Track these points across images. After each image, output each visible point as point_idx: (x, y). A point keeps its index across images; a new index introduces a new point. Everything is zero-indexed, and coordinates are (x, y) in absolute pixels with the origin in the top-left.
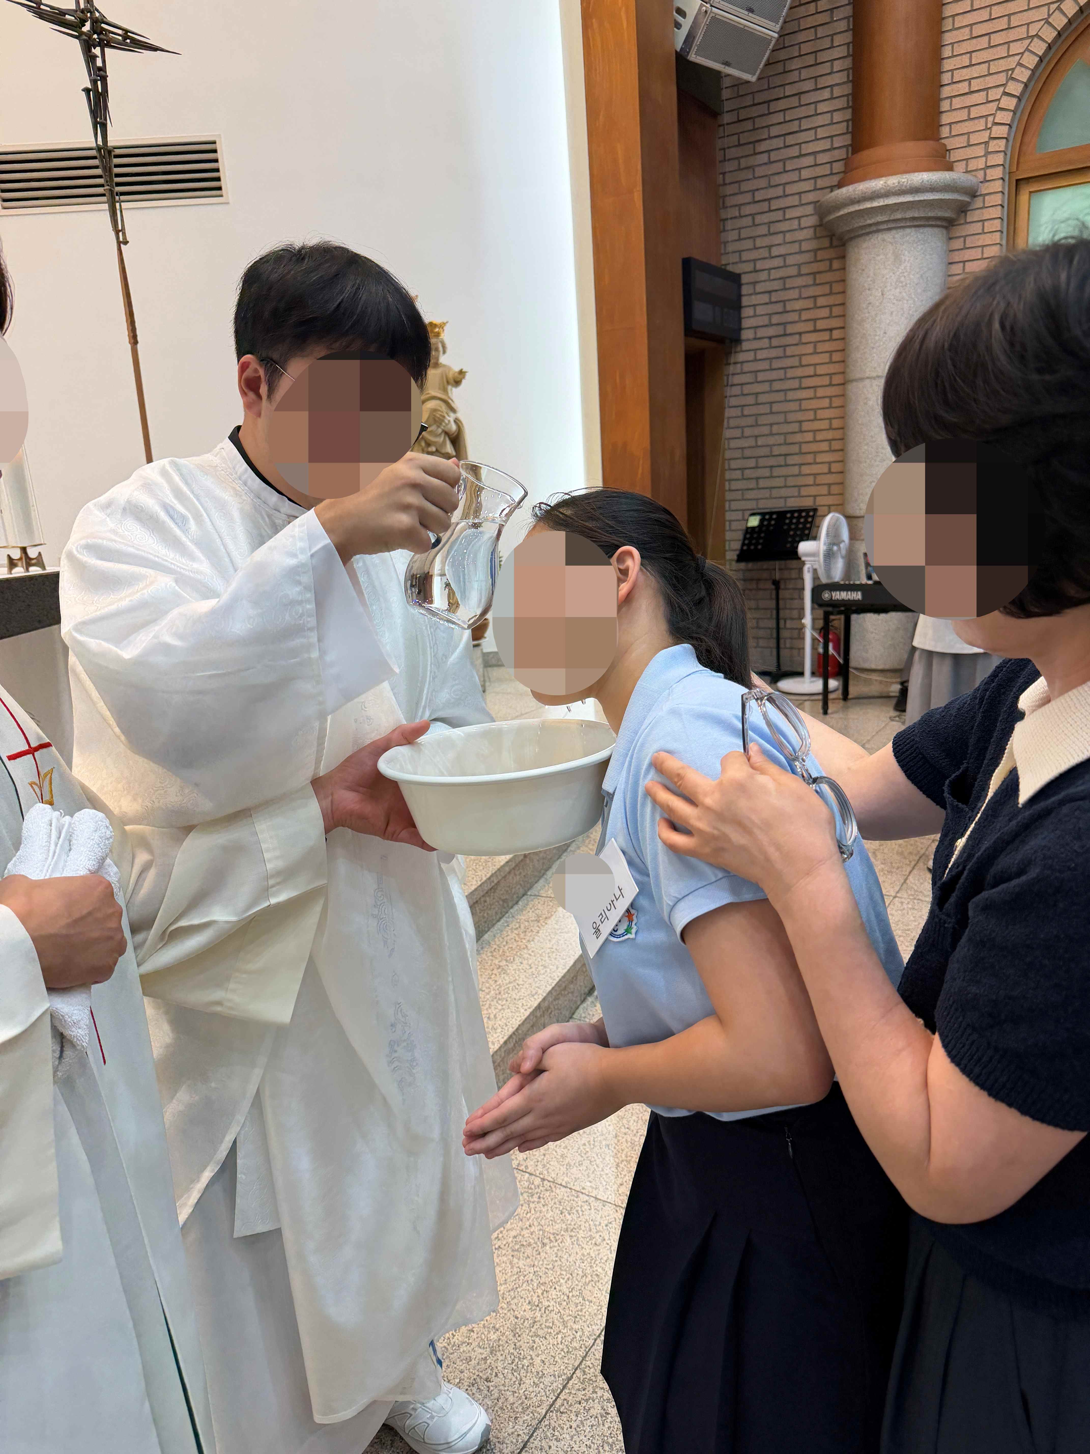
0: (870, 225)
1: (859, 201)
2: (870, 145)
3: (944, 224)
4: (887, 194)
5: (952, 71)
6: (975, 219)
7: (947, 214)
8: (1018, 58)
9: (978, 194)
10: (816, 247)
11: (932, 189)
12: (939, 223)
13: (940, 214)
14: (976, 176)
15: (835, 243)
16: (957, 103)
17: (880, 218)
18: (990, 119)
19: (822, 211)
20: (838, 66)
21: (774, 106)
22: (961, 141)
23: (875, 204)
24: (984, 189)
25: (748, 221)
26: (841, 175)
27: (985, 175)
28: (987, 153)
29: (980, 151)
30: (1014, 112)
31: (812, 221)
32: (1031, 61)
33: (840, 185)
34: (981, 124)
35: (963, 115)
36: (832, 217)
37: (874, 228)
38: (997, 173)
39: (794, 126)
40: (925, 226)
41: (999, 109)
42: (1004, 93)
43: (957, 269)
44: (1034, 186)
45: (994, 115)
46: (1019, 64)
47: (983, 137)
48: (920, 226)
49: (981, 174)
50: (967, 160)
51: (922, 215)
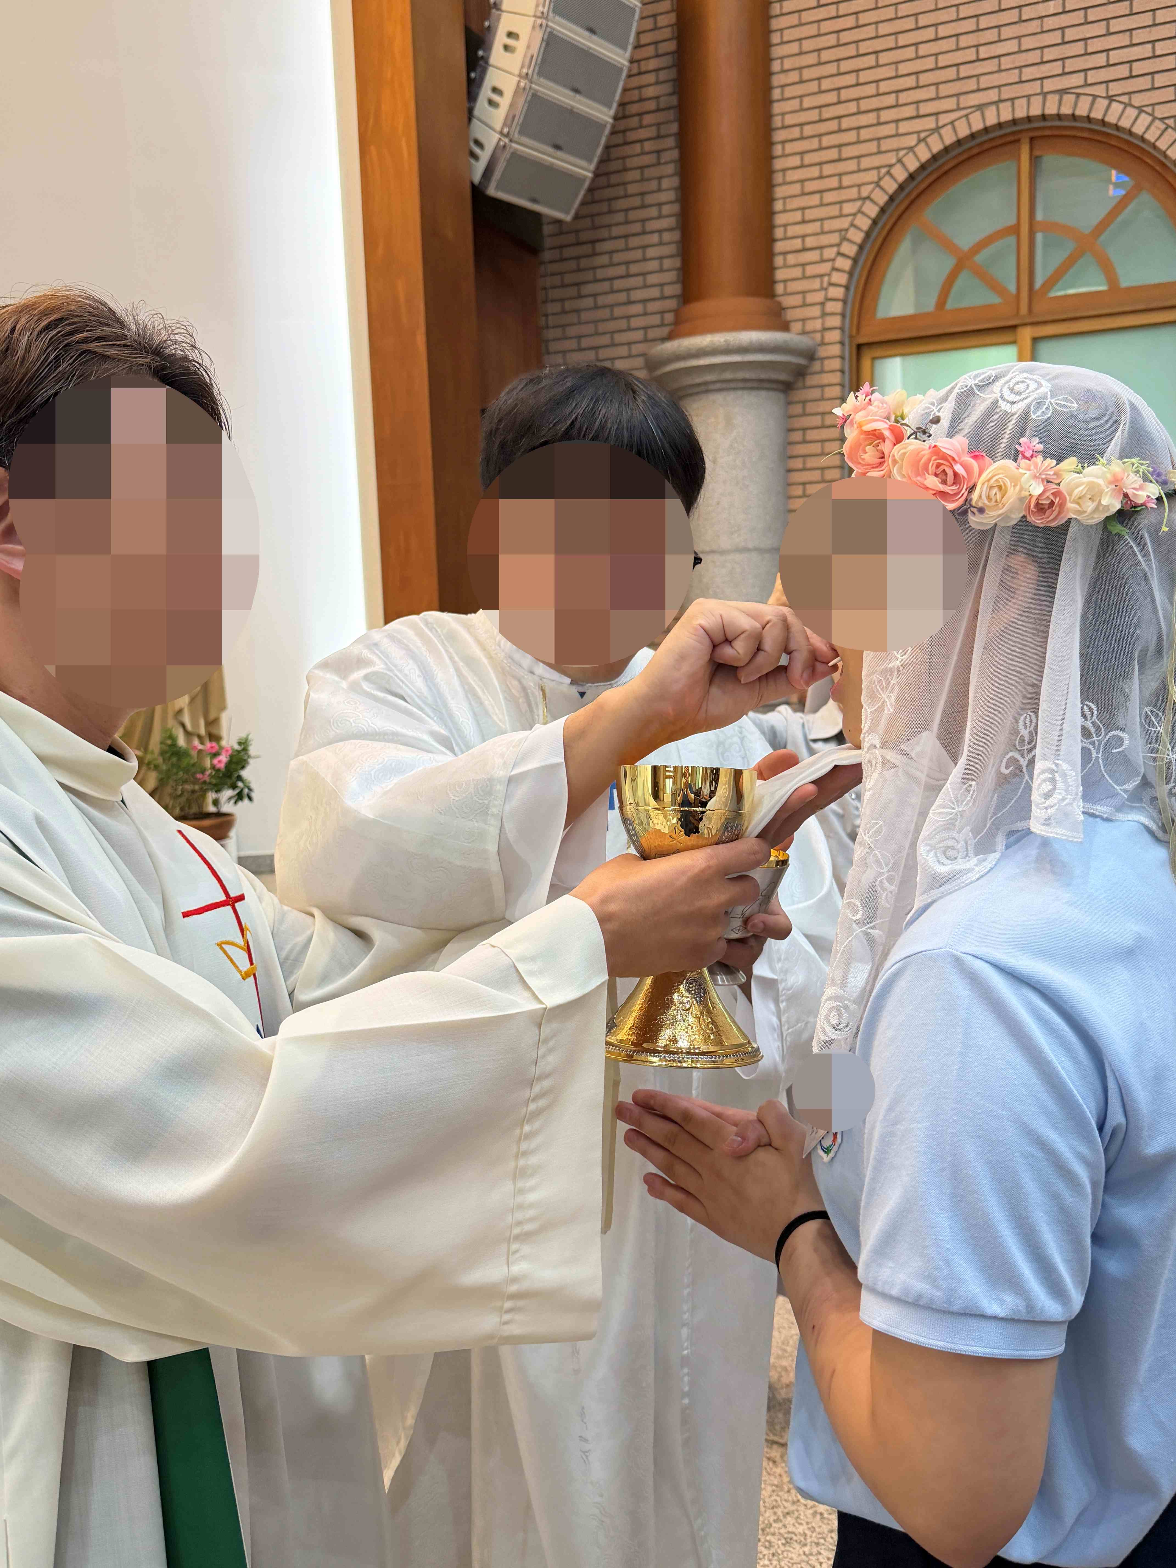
0: (700, 384)
1: (685, 358)
2: (700, 297)
3: (780, 387)
4: (714, 351)
5: (785, 226)
6: (814, 384)
7: (783, 377)
8: (850, 218)
9: (816, 357)
11: (761, 349)
12: (774, 386)
13: (774, 376)
14: (812, 338)
16: (791, 259)
17: (709, 377)
18: (826, 279)
19: (651, 364)
20: (666, 210)
21: (600, 247)
22: (796, 300)
23: (702, 362)
24: (822, 352)
26: (672, 327)
27: (823, 337)
28: (824, 314)
29: (816, 311)
30: (851, 274)
32: (864, 223)
33: (670, 337)
34: (816, 283)
35: (797, 272)
36: (661, 372)
37: (703, 388)
38: (835, 336)
39: (621, 270)
40: (758, 389)
41: (834, 269)
42: (839, 254)
43: (797, 436)
44: (878, 352)
45: (829, 275)
46: (852, 225)
47: (819, 297)
48: (752, 388)
49: (818, 336)
50: (804, 320)
51: (753, 376)
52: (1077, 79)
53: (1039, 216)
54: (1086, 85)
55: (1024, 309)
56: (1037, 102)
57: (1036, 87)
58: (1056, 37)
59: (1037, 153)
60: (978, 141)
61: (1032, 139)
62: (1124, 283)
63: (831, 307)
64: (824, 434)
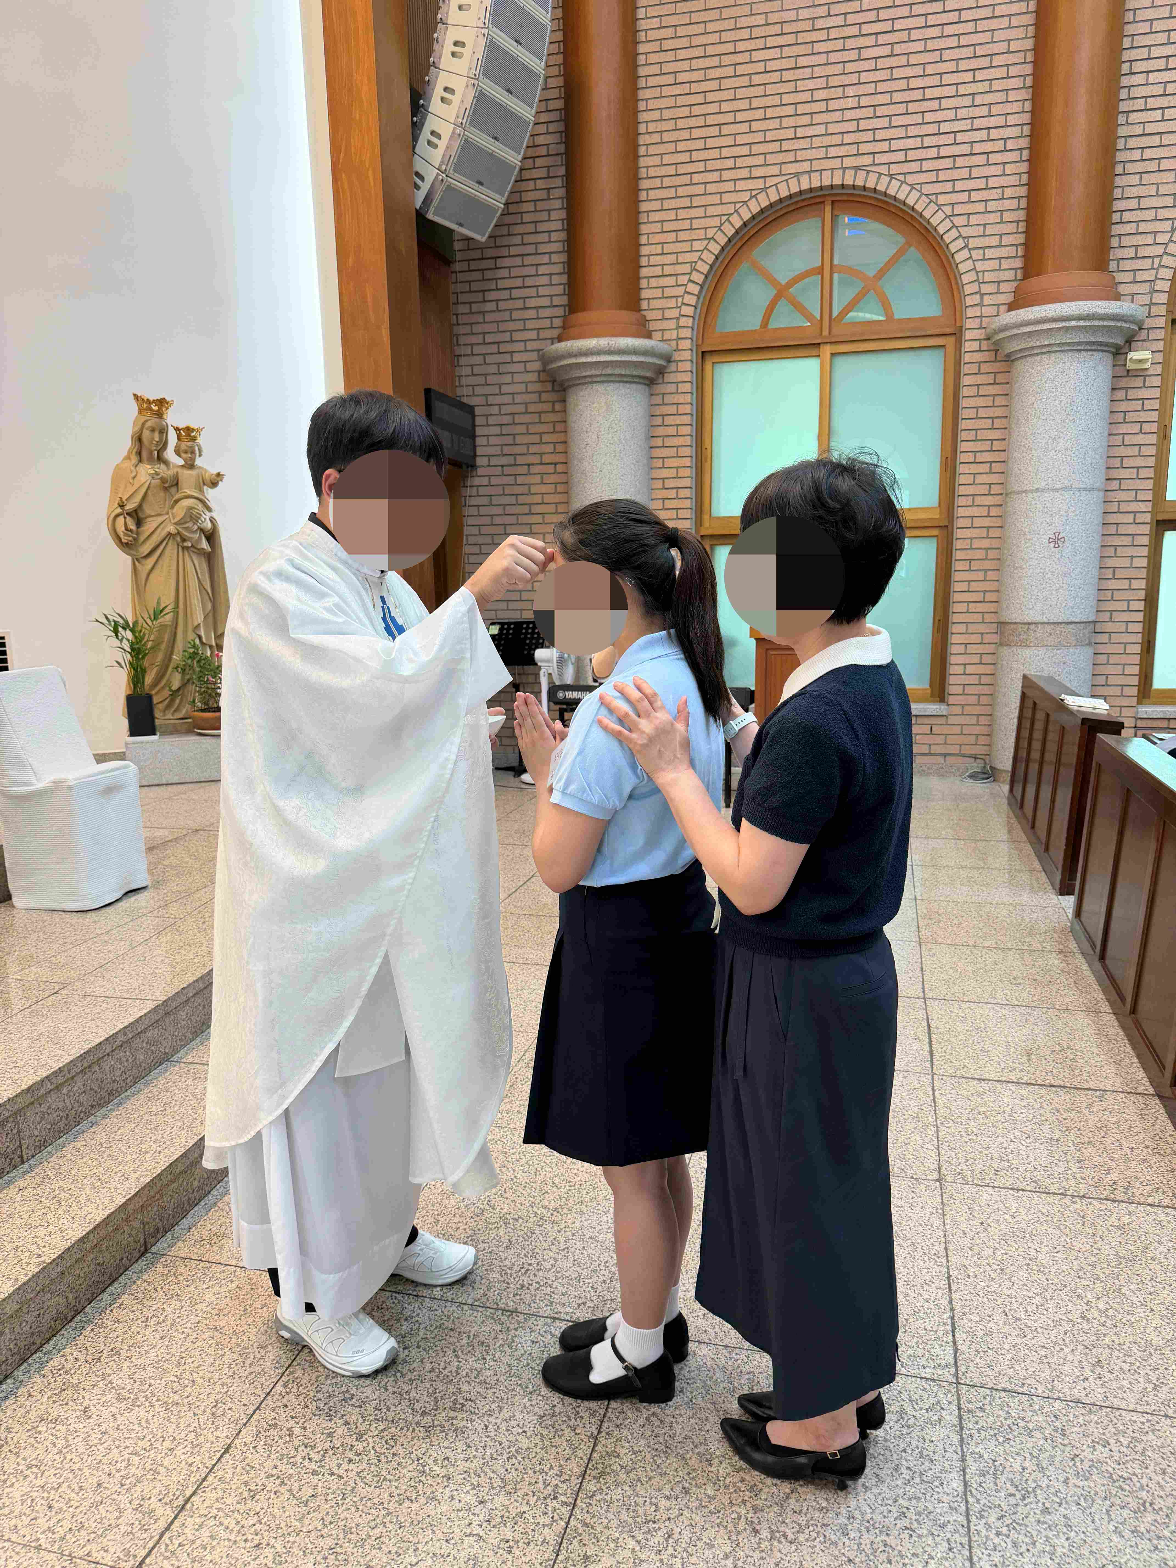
0: (586, 377)
1: (575, 356)
2: (584, 309)
3: (646, 382)
4: (599, 352)
5: (649, 256)
6: (670, 381)
7: (649, 374)
8: (699, 253)
9: (672, 360)
10: (540, 389)
11: (635, 352)
12: (641, 381)
13: (642, 373)
14: (670, 345)
15: (556, 388)
16: (654, 282)
17: (593, 372)
18: (680, 299)
19: (545, 360)
20: (555, 236)
21: (501, 263)
22: (657, 315)
23: (589, 359)
24: (677, 356)
25: (478, 360)
26: (561, 330)
27: (677, 345)
28: (679, 327)
29: (672, 324)
30: (698, 296)
31: (537, 366)
32: (710, 259)
33: (560, 339)
34: (672, 303)
35: (658, 293)
36: (553, 366)
37: (589, 380)
38: (687, 344)
39: (518, 282)
40: (631, 382)
41: (686, 292)
42: (690, 281)
43: (658, 421)
44: (716, 359)
45: (683, 296)
46: (700, 258)
47: (675, 313)
48: (626, 382)
49: (674, 343)
50: (663, 330)
51: (628, 373)
52: (867, 160)
53: (836, 262)
54: (874, 164)
55: (825, 332)
56: (838, 174)
57: (837, 163)
58: (852, 126)
59: (836, 213)
60: (793, 201)
61: (833, 202)
62: (896, 317)
63: (683, 321)
64: (678, 420)
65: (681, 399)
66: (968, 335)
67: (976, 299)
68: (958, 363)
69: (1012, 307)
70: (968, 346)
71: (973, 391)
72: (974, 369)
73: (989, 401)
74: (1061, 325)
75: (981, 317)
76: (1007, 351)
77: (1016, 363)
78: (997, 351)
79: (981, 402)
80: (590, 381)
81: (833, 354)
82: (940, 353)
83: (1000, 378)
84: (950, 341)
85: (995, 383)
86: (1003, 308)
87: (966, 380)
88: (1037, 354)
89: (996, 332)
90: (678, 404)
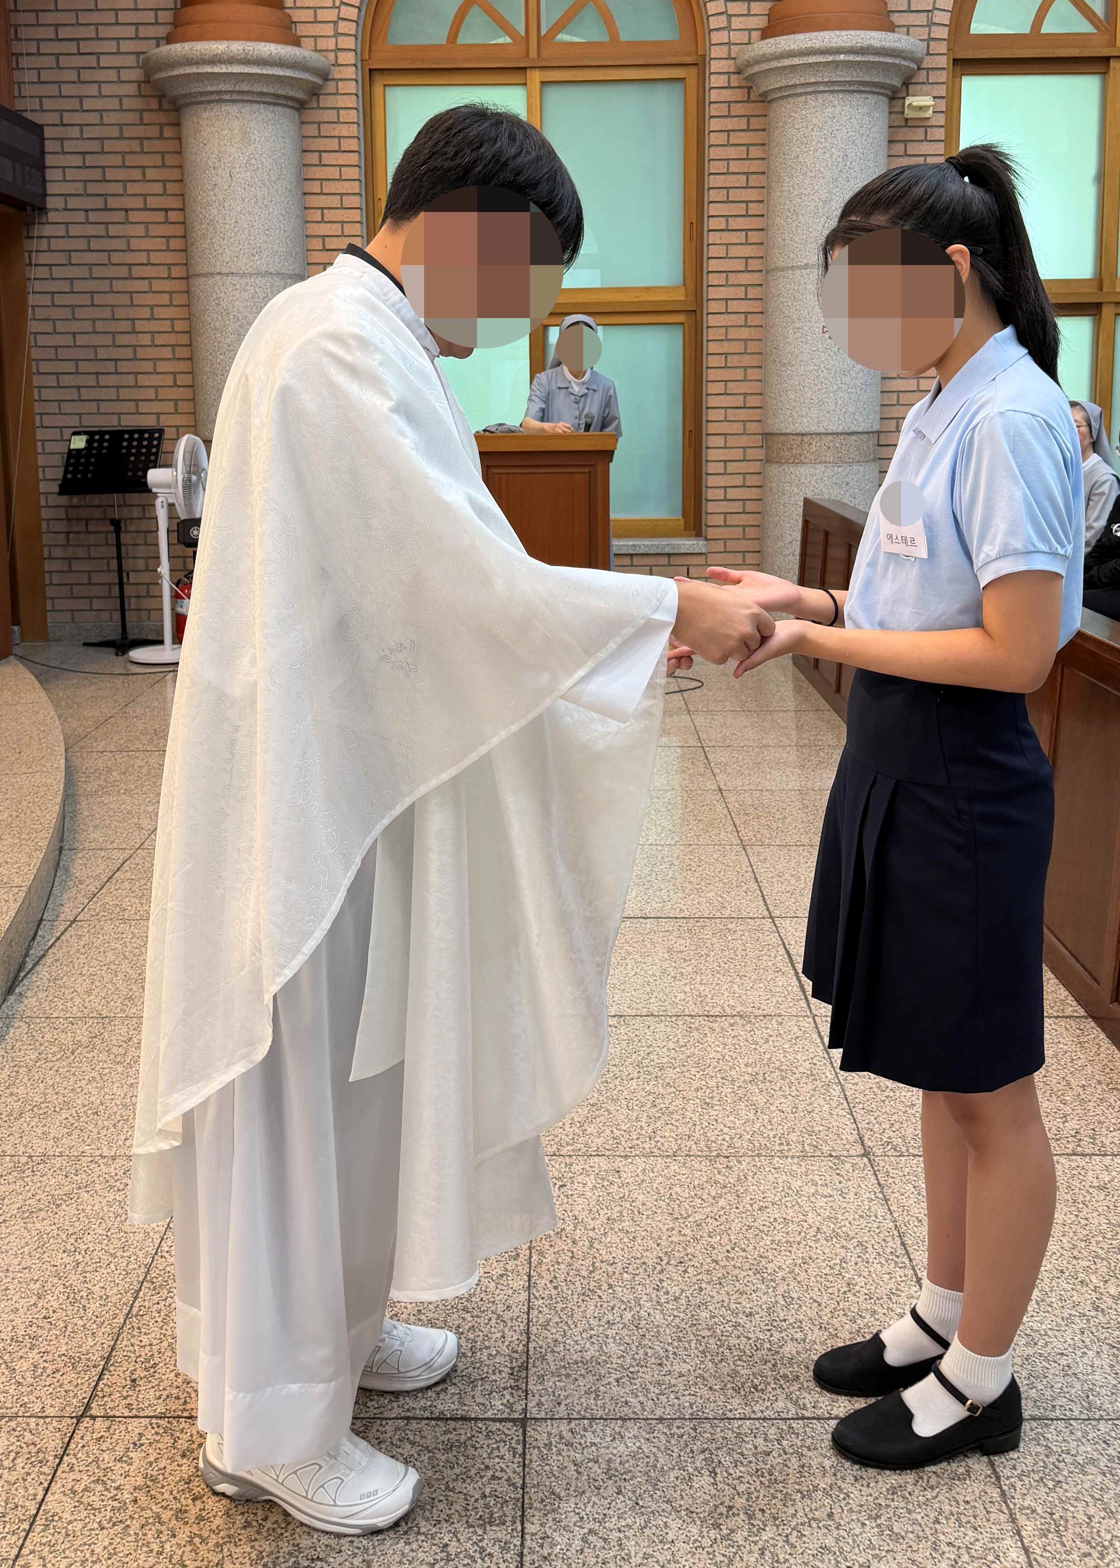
0: (211, 93)
1: (196, 65)
3: (296, 105)
6: (329, 105)
7: (300, 95)
9: (330, 77)
10: (141, 107)
11: (281, 63)
12: (290, 103)
13: (291, 93)
14: (326, 57)
15: (166, 106)
17: (223, 87)
22: (308, 15)
23: (217, 69)
24: (336, 73)
25: (48, 61)
26: (171, 28)
27: (336, 57)
28: (337, 34)
29: (328, 30)
31: (136, 74)
33: (170, 40)
36: (162, 76)
37: (215, 97)
38: (349, 58)
40: (275, 104)
43: (313, 158)
44: (388, 80)
47: (332, 15)
48: (269, 103)
49: (332, 56)
50: (315, 37)
51: (272, 91)
55: (534, 53)
62: (624, 37)
63: (343, 27)
64: (342, 159)
65: (344, 130)
66: (715, 66)
67: (722, 21)
68: (701, 102)
69: (766, 33)
70: (716, 81)
71: (721, 138)
72: (723, 109)
73: (741, 152)
74: (830, 58)
75: (729, 44)
76: (763, 89)
77: (774, 105)
78: (750, 88)
79: (732, 153)
80: (217, 99)
81: (543, 83)
82: (678, 88)
83: (755, 123)
84: (691, 74)
85: (748, 130)
86: (755, 35)
87: (714, 124)
88: (801, 94)
89: (749, 64)
90: (339, 137)
